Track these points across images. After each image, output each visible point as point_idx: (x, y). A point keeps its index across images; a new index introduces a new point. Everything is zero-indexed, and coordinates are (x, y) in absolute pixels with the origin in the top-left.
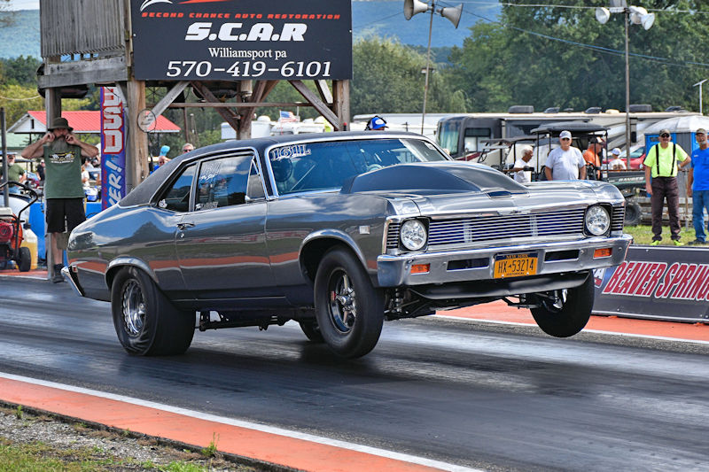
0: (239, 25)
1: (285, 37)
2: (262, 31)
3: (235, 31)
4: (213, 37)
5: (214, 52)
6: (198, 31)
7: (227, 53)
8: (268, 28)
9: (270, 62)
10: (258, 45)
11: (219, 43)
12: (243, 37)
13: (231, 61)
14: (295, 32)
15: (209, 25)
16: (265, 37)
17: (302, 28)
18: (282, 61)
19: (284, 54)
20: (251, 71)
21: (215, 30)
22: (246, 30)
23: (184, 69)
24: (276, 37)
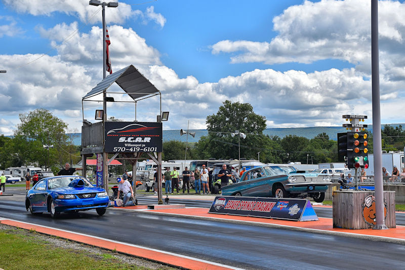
0: (133, 138)
1: (145, 141)
2: (139, 140)
3: (132, 140)
4: (126, 141)
5: (126, 145)
6: (122, 140)
7: (129, 145)
8: (141, 139)
9: (141, 148)
10: (138, 143)
11: (127, 143)
12: (134, 141)
13: (130, 147)
14: (147, 140)
16: (140, 141)
17: (150, 139)
18: (144, 147)
19: (144, 145)
20: (136, 150)
21: (126, 139)
22: (135, 139)
23: (118, 149)
24: (142, 141)
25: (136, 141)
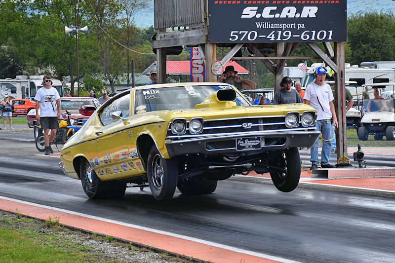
0: (275, 8)
1: (304, 15)
2: (290, 12)
4: (258, 16)
5: (259, 25)
6: (249, 12)
7: (267, 26)
9: (294, 31)
10: (287, 20)
11: (262, 20)
13: (270, 30)
14: (310, 12)
15: (256, 8)
17: (315, 9)
18: (302, 30)
19: (303, 26)
20: (282, 36)
21: (260, 11)
22: (279, 11)
23: (240, 36)
25: (284, 15)
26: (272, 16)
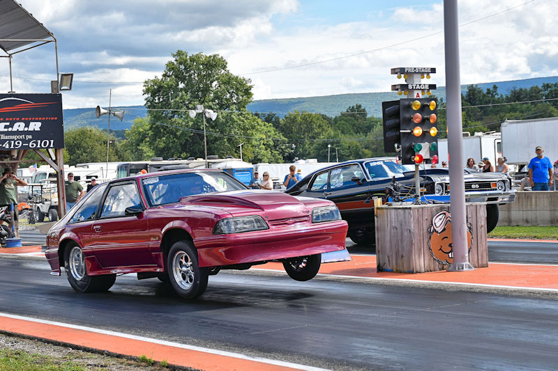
0: (8, 124)
1: (31, 128)
2: (19, 126)
3: (6, 127)
7: (2, 137)
8: (22, 124)
9: (24, 141)
10: (18, 133)
12: (10, 129)
13: (4, 141)
16: (21, 129)
17: (39, 124)
18: (30, 140)
19: (30, 137)
20: (15, 145)
22: (11, 126)
24: (26, 129)
26: (6, 130)
